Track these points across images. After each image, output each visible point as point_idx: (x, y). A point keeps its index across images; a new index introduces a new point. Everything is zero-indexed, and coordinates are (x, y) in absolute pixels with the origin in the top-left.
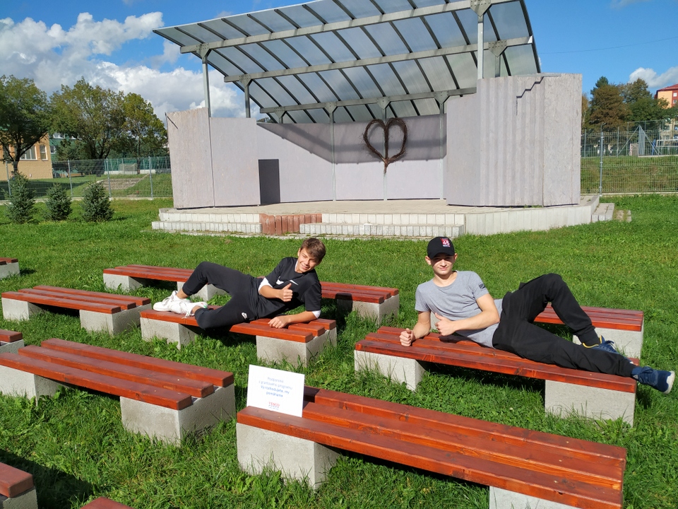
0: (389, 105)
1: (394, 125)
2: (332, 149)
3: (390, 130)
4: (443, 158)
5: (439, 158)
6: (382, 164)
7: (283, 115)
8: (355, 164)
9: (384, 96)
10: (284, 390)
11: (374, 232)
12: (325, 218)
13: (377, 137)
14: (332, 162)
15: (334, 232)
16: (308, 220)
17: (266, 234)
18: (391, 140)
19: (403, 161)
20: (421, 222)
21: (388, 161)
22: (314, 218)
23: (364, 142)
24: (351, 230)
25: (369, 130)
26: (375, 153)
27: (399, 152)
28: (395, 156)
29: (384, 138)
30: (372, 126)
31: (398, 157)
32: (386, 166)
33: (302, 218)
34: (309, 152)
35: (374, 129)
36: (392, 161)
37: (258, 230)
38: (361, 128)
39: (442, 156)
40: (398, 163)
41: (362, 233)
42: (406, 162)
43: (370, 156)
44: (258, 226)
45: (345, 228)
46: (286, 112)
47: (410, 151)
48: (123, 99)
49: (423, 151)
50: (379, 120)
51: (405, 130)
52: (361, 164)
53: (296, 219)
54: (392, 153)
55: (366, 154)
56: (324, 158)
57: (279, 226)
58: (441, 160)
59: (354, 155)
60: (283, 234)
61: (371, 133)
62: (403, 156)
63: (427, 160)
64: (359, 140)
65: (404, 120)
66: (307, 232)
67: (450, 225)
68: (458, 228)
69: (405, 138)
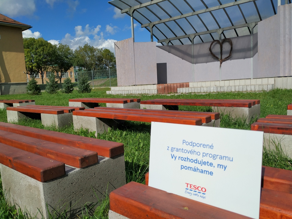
0: (223, 33)
1: (225, 42)
2: (192, 57)
3: (223, 45)
4: (253, 57)
5: (250, 57)
6: (219, 62)
7: (169, 43)
8: (205, 64)
9: (220, 28)
10: (216, 162)
11: (219, 90)
12: (191, 85)
13: (217, 49)
14: (192, 63)
15: (196, 91)
16: (182, 86)
17: (160, 94)
18: (224, 50)
19: (231, 60)
20: (247, 84)
21: (222, 61)
22: (185, 85)
23: (210, 52)
24: (205, 90)
25: (212, 46)
26: (215, 57)
27: (228, 56)
28: (226, 58)
29: (220, 49)
30: (214, 44)
31: (227, 59)
32: (221, 63)
33: (178, 85)
34: (181, 59)
35: (214, 45)
36: (224, 61)
37: (156, 92)
38: (208, 46)
39: (252, 56)
40: (228, 62)
41: (212, 91)
42: (232, 61)
43: (213, 59)
44: (156, 90)
45: (202, 89)
46: (170, 41)
47: (234, 55)
48: (102, 51)
49: (241, 54)
50: (217, 41)
51: (231, 44)
52: (208, 63)
53: (175, 85)
54: (224, 56)
55: (210, 58)
56: (189, 62)
57: (166, 89)
58: (252, 58)
59: (204, 59)
60: (168, 93)
61: (213, 47)
62: (230, 58)
63: (244, 59)
64: (207, 51)
65: (231, 39)
66: (181, 92)
67: (266, 84)
68: (271, 85)
69: (232, 48)
